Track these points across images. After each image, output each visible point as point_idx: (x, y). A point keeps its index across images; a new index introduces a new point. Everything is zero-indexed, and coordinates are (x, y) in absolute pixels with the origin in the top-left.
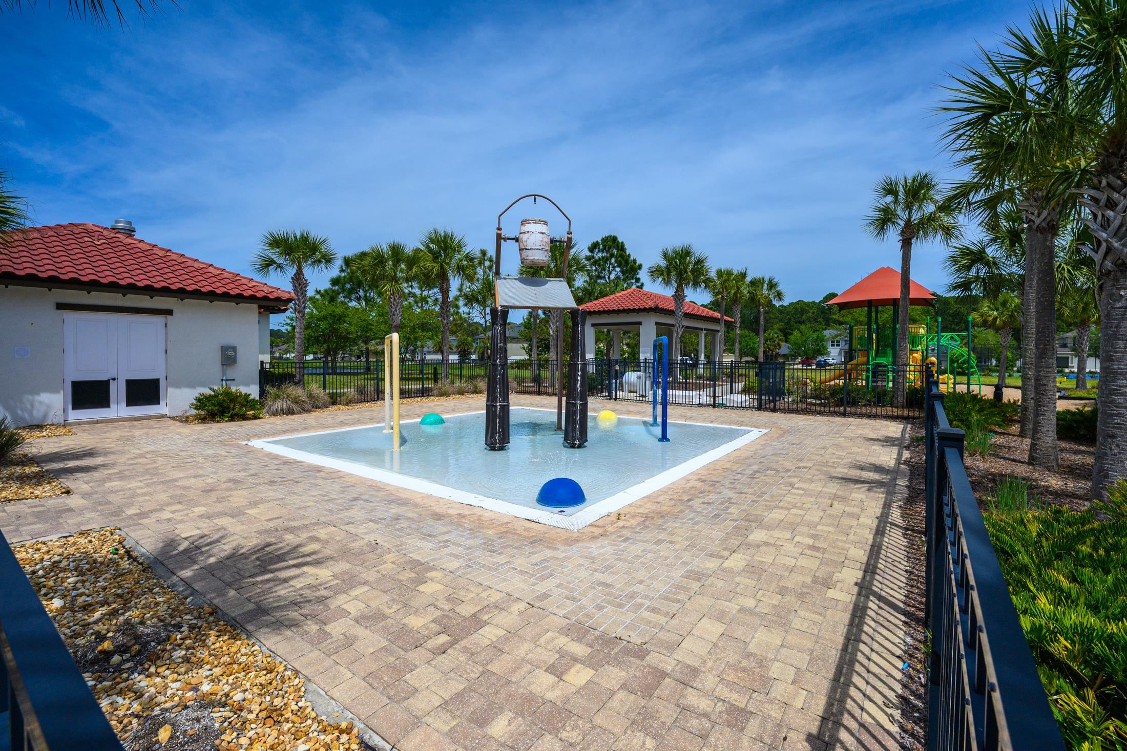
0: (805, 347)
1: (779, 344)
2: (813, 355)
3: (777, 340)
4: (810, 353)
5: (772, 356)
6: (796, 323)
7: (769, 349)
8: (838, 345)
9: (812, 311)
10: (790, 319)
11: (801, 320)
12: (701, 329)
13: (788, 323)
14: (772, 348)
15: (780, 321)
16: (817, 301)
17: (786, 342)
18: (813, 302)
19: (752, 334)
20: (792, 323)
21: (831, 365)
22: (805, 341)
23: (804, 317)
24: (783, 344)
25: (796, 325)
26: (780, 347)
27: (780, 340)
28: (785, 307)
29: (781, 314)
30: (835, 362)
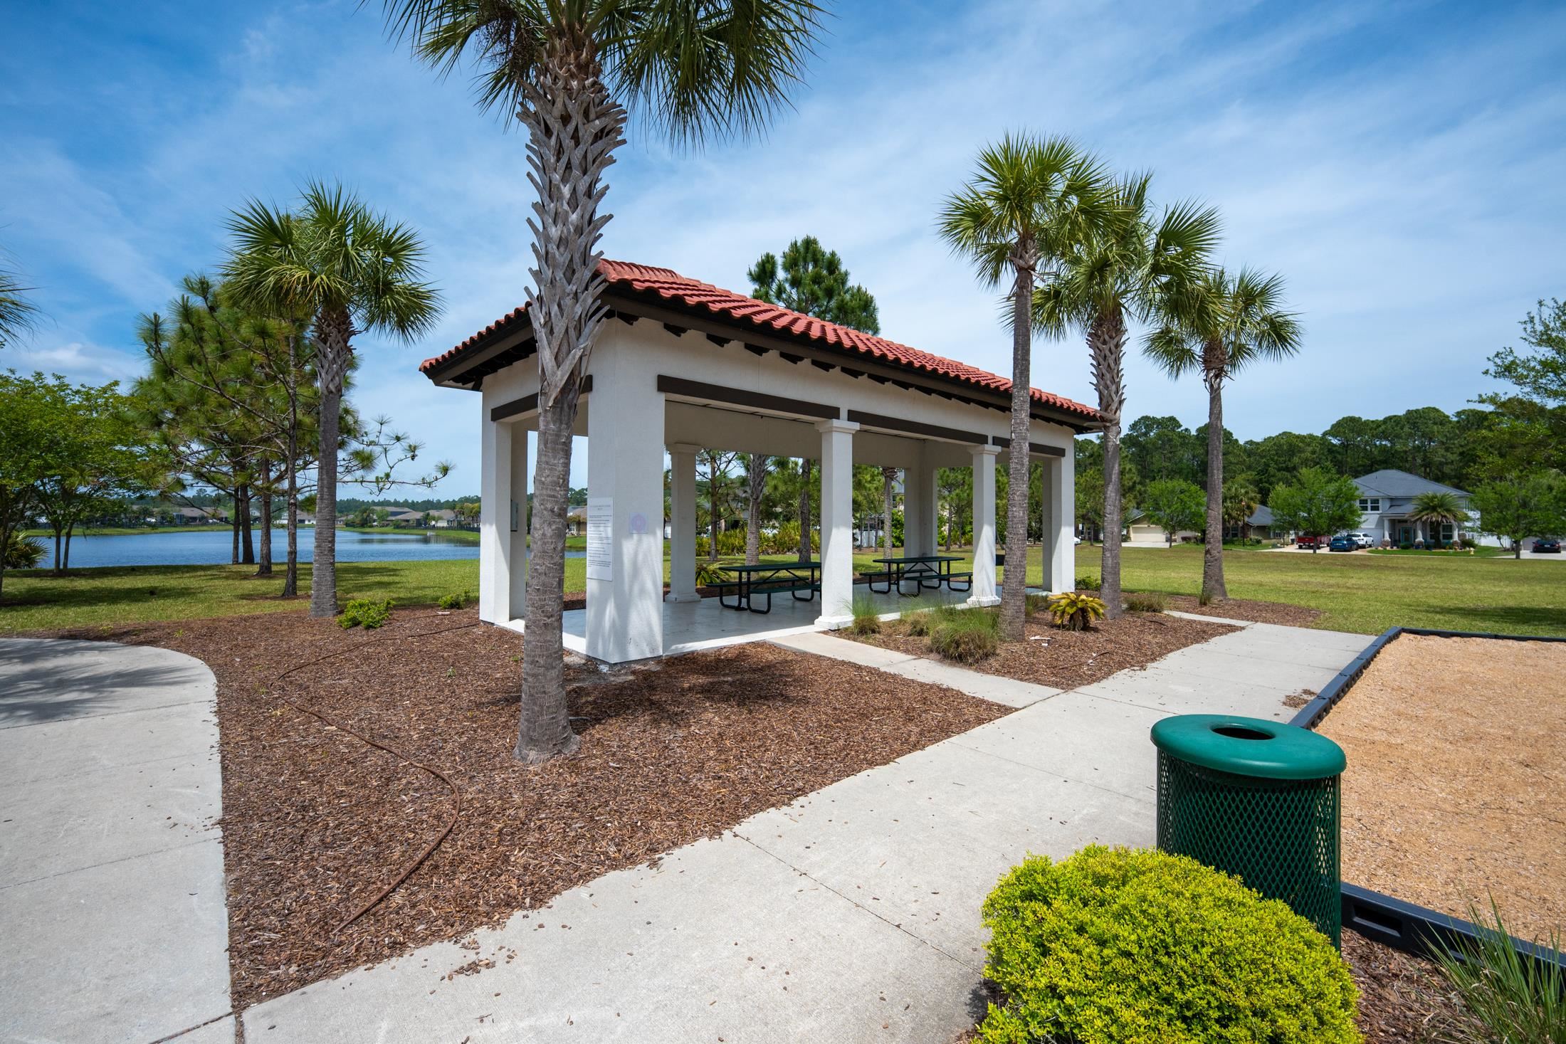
0: (1309, 512)
1: (1249, 507)
2: (1329, 526)
3: (1245, 499)
4: (1323, 523)
5: (1235, 529)
6: (1279, 470)
7: (1229, 515)
8: (1375, 508)
9: (1310, 449)
10: (1267, 465)
11: (1290, 465)
12: (982, 439)
13: (1264, 471)
14: (1234, 514)
15: (1249, 468)
16: (1319, 433)
17: (1264, 503)
18: (1311, 436)
19: (1195, 488)
20: (1272, 470)
21: (1363, 547)
22: (1311, 499)
23: (1296, 460)
24: (1257, 506)
25: (1279, 474)
26: (1252, 513)
27: (1252, 499)
28: (1257, 444)
29: (1249, 456)
30: (1369, 540)
